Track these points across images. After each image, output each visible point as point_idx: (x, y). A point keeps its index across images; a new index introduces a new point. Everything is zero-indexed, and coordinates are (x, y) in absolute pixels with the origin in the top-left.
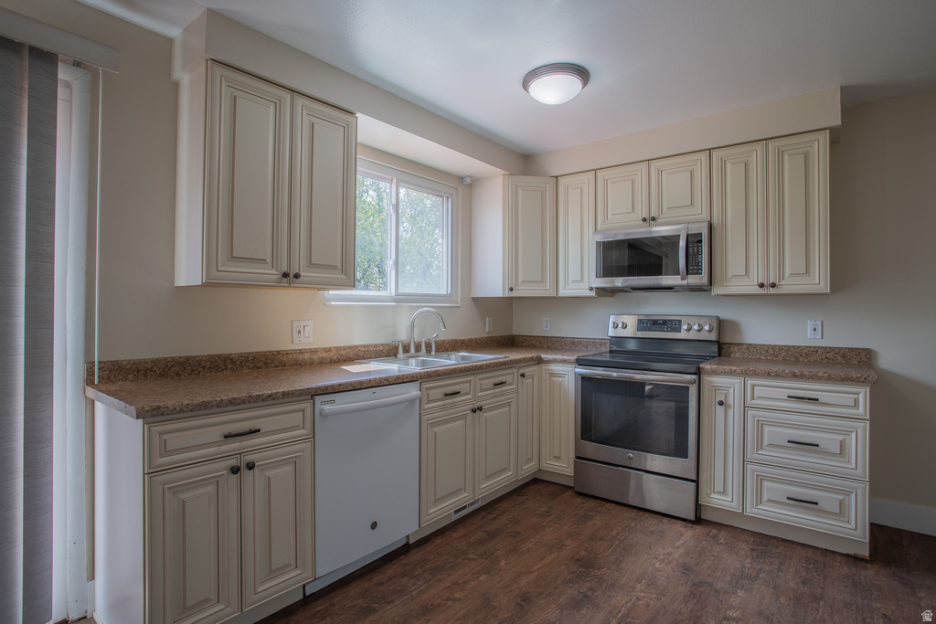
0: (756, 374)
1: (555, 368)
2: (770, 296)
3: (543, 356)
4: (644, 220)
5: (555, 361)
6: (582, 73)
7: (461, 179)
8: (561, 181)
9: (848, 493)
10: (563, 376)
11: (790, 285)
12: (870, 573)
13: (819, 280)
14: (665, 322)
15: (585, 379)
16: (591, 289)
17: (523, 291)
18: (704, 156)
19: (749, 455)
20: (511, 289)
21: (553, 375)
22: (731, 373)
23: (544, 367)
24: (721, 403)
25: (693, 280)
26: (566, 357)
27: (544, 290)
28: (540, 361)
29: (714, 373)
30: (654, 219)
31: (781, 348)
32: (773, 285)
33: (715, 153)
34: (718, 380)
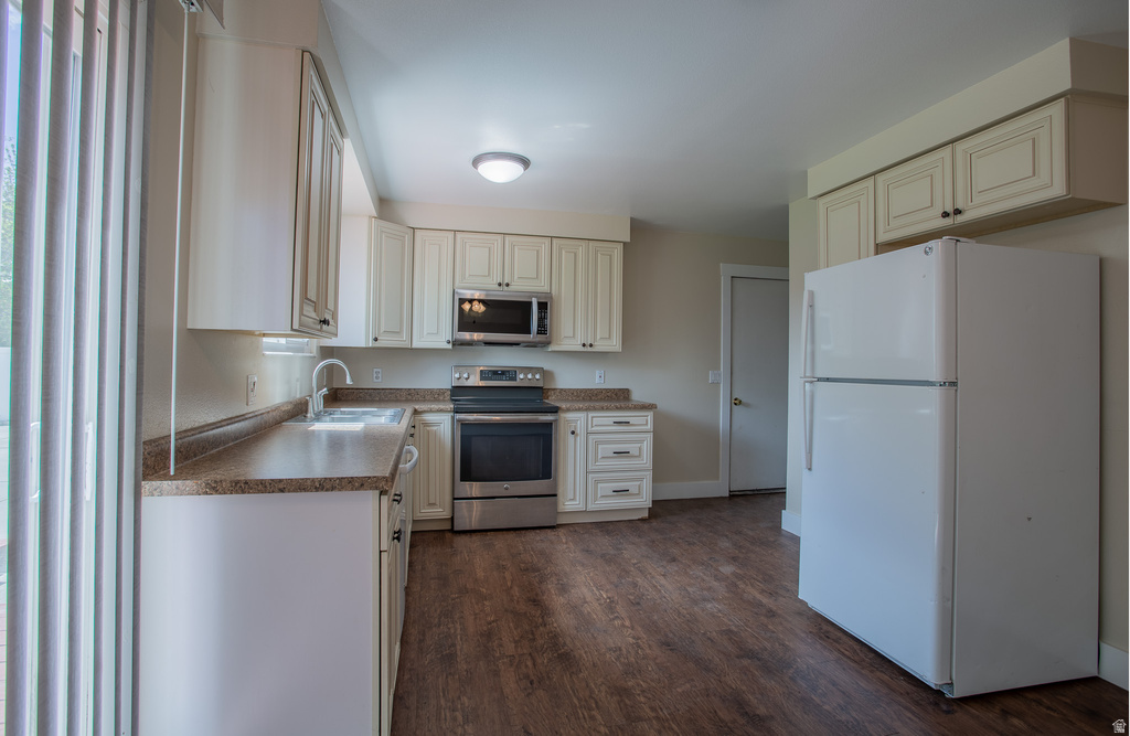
0: (595, 409)
2: (588, 355)
3: (417, 407)
4: (500, 284)
5: (431, 411)
6: (525, 162)
8: (418, 232)
9: (642, 479)
10: (438, 424)
11: (600, 347)
12: (654, 523)
13: (615, 344)
14: (503, 373)
15: (464, 425)
16: (449, 342)
17: (384, 342)
18: (548, 241)
19: (590, 467)
20: (376, 339)
21: (426, 424)
22: (579, 410)
23: (417, 418)
24: (573, 433)
25: (541, 338)
26: (442, 407)
27: (401, 341)
28: (413, 412)
29: (568, 410)
30: (508, 285)
31: (581, 390)
32: (591, 345)
33: (555, 241)
34: (570, 416)
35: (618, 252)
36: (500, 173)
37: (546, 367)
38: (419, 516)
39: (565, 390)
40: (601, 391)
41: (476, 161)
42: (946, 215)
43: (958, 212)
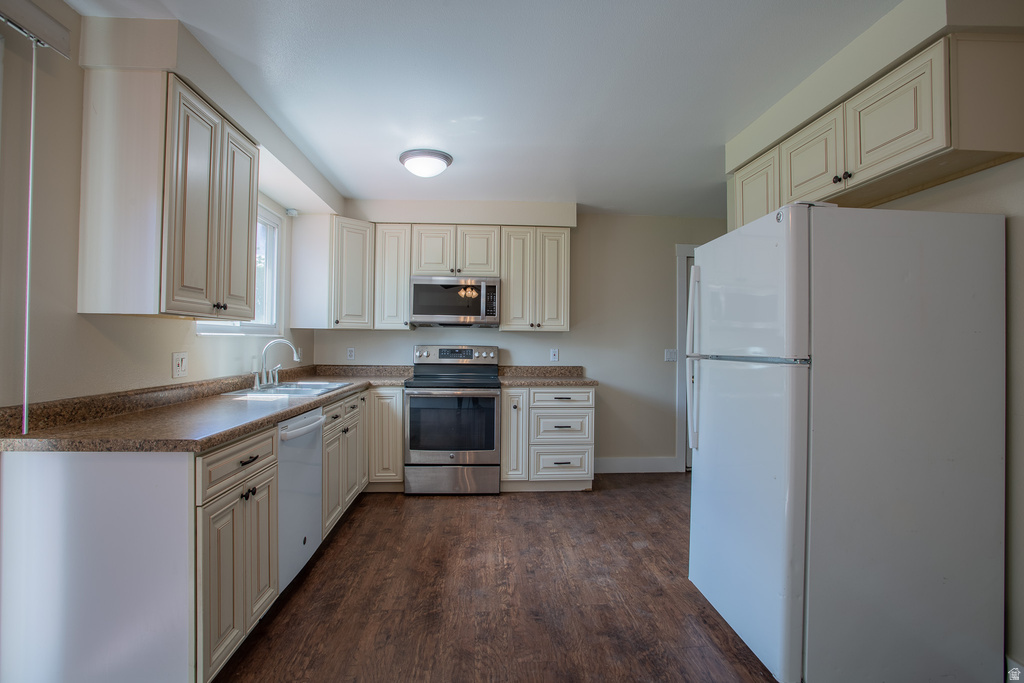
0: (536, 385)
1: (383, 391)
2: (536, 334)
3: (372, 382)
4: (452, 271)
5: (384, 386)
7: (287, 210)
8: (379, 227)
9: (584, 453)
10: (391, 397)
11: (548, 326)
12: (595, 496)
13: (563, 324)
14: (460, 351)
15: (413, 398)
16: (406, 324)
17: (346, 324)
18: (497, 229)
19: (532, 441)
20: (337, 322)
21: (380, 397)
22: (521, 386)
23: (373, 391)
24: (515, 407)
25: (489, 319)
26: (394, 382)
27: (363, 323)
28: (368, 387)
29: (510, 386)
30: (459, 271)
31: (536, 368)
32: (539, 325)
33: (504, 228)
34: (513, 391)
35: (565, 238)
36: (426, 168)
37: (502, 345)
38: (374, 479)
39: (520, 368)
40: (554, 368)
41: (403, 157)
42: (837, 180)
43: (848, 175)
